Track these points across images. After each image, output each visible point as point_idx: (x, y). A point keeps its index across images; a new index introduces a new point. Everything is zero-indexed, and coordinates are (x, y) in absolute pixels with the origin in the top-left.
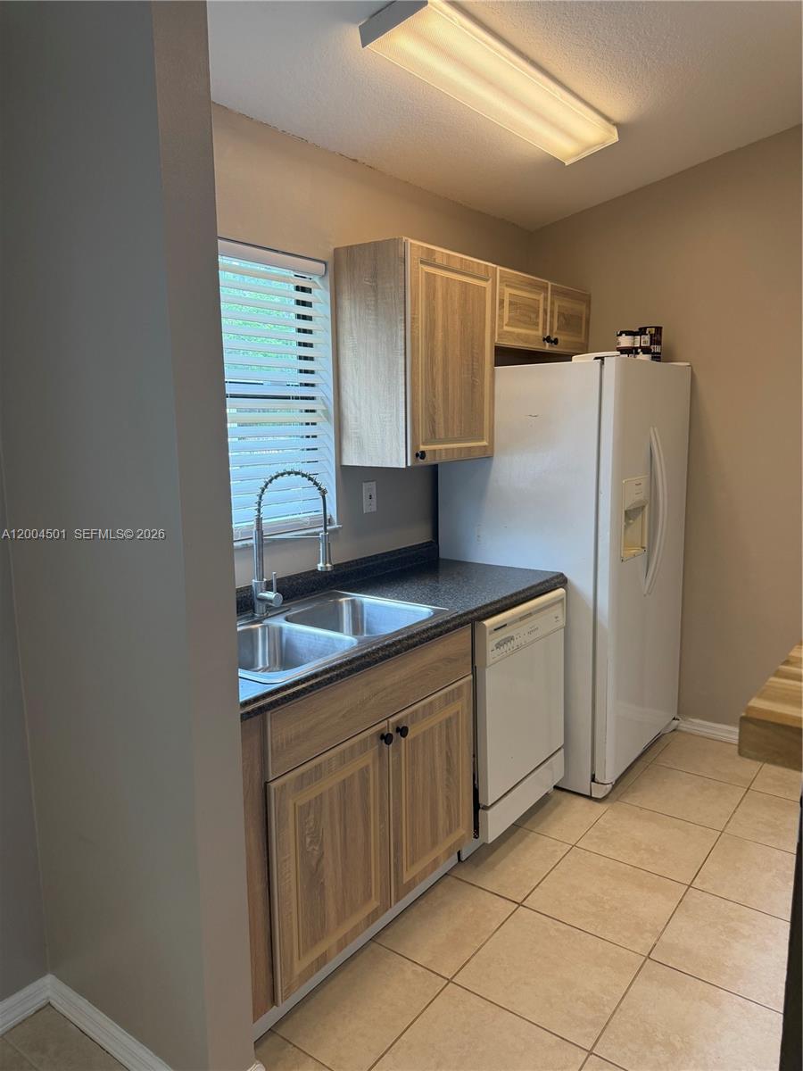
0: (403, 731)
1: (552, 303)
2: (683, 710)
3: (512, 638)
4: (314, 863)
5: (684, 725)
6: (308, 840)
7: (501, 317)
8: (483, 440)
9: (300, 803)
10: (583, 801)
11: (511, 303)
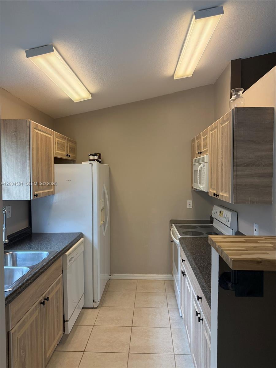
0: (47, 299)
1: (68, 144)
2: (112, 272)
3: (72, 258)
4: (23, 360)
5: (112, 277)
6: (22, 351)
7: (55, 147)
8: (51, 189)
9: (19, 337)
10: (91, 310)
11: (58, 143)
